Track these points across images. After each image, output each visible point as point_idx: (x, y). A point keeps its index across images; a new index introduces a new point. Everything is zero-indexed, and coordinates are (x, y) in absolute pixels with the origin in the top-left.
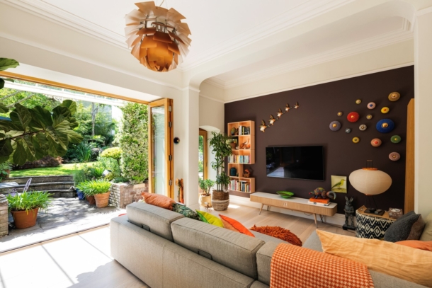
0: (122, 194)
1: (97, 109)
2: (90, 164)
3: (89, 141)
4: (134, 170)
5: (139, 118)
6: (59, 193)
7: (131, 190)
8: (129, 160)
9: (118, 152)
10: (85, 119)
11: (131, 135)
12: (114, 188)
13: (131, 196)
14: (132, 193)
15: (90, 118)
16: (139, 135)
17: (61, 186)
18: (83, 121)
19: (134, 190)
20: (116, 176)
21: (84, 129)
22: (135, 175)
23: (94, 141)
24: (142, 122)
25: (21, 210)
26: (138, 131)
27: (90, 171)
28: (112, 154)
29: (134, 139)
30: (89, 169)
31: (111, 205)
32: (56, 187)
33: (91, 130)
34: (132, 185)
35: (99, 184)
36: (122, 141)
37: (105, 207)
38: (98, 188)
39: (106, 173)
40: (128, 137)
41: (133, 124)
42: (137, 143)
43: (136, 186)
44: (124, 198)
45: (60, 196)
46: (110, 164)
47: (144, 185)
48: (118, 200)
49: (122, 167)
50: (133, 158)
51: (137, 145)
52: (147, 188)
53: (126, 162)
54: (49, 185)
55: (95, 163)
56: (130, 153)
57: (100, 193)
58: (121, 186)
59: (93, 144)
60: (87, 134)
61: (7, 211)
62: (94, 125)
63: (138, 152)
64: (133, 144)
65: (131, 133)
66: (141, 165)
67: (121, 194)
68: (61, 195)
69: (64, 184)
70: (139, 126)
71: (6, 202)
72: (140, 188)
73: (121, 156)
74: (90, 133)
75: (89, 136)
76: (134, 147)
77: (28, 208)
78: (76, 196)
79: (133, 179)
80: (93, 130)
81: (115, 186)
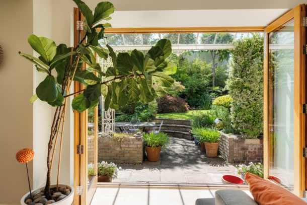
0: (231, 148)
1: (217, 64)
2: (205, 112)
3: (210, 92)
4: (245, 121)
5: (252, 58)
6: (182, 135)
7: (241, 145)
8: (240, 109)
9: (228, 100)
10: (207, 74)
11: (241, 80)
12: (224, 139)
13: (241, 152)
14: (243, 149)
15: (212, 72)
16: (252, 80)
17: (184, 129)
18: (205, 75)
19: (245, 145)
20: (226, 126)
21: (206, 82)
22: (247, 128)
23: (214, 92)
24: (256, 61)
25: (149, 146)
26: (251, 74)
27: (204, 118)
28: (222, 103)
29: (246, 85)
30: (204, 116)
31: (220, 156)
32: (181, 129)
33: (212, 82)
34: (243, 140)
35: (208, 133)
36: (233, 88)
37: (214, 158)
38: (207, 136)
39: (217, 121)
40: (238, 83)
41: (245, 67)
42: (249, 89)
43: (248, 141)
44: (233, 153)
45: (183, 138)
46: (221, 112)
47: (258, 141)
48: (227, 153)
49: (232, 117)
50: (244, 107)
51: (249, 92)
52: (263, 146)
53: (235, 111)
54: (176, 127)
55: (209, 111)
56: (240, 101)
57: (210, 142)
58: (230, 139)
59: (213, 94)
60: (209, 86)
61: (142, 146)
62: (214, 78)
63: (251, 99)
64: (244, 90)
65: (242, 77)
66: (254, 116)
67: (229, 147)
68: (183, 136)
69: (186, 128)
70: (252, 67)
71: (141, 139)
72: (253, 145)
73: (231, 105)
74: (211, 86)
75: (210, 88)
76: (246, 94)
77: (154, 145)
78: (193, 139)
79: (244, 133)
80: (214, 82)
81: (224, 137)
